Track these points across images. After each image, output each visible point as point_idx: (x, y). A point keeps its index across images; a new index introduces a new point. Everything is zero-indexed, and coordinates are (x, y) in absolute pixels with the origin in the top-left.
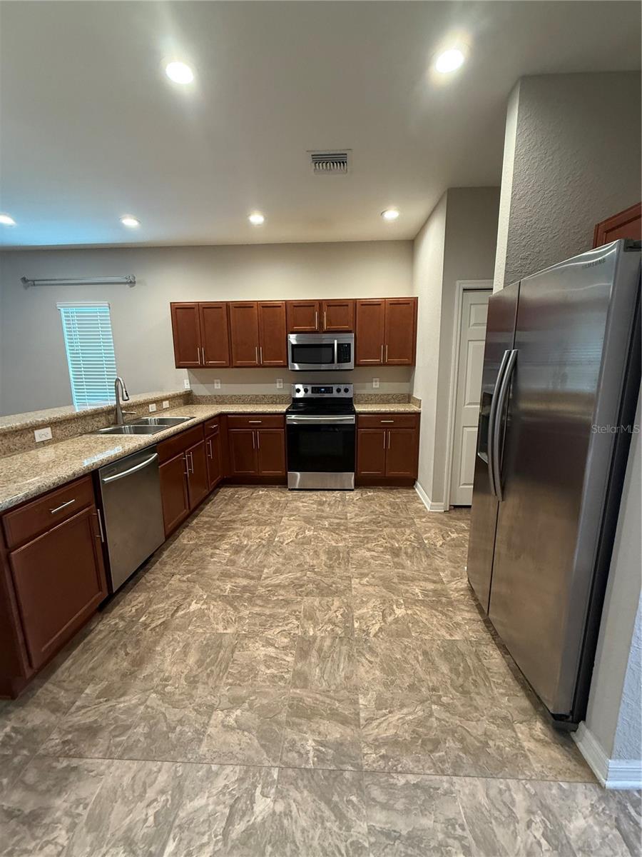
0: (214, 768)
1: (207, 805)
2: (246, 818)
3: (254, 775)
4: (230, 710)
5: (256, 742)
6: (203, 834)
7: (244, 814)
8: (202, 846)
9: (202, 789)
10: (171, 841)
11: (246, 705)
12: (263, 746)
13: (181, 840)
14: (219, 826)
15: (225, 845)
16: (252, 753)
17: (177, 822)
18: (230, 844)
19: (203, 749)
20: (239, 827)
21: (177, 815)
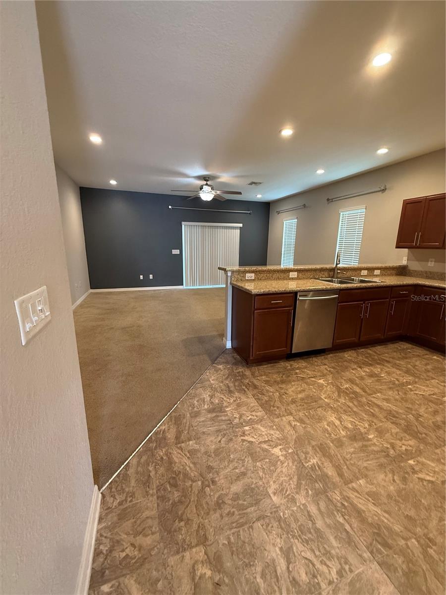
0: (274, 427)
1: (263, 432)
2: (269, 447)
3: (284, 443)
4: (296, 420)
5: (294, 437)
6: (256, 435)
7: (270, 446)
8: (253, 437)
9: (266, 427)
10: (248, 427)
11: (304, 426)
12: (295, 440)
13: (250, 430)
14: (261, 439)
15: (258, 444)
16: (290, 438)
17: (253, 426)
18: (259, 446)
19: (276, 420)
20: (265, 446)
21: (254, 424)
